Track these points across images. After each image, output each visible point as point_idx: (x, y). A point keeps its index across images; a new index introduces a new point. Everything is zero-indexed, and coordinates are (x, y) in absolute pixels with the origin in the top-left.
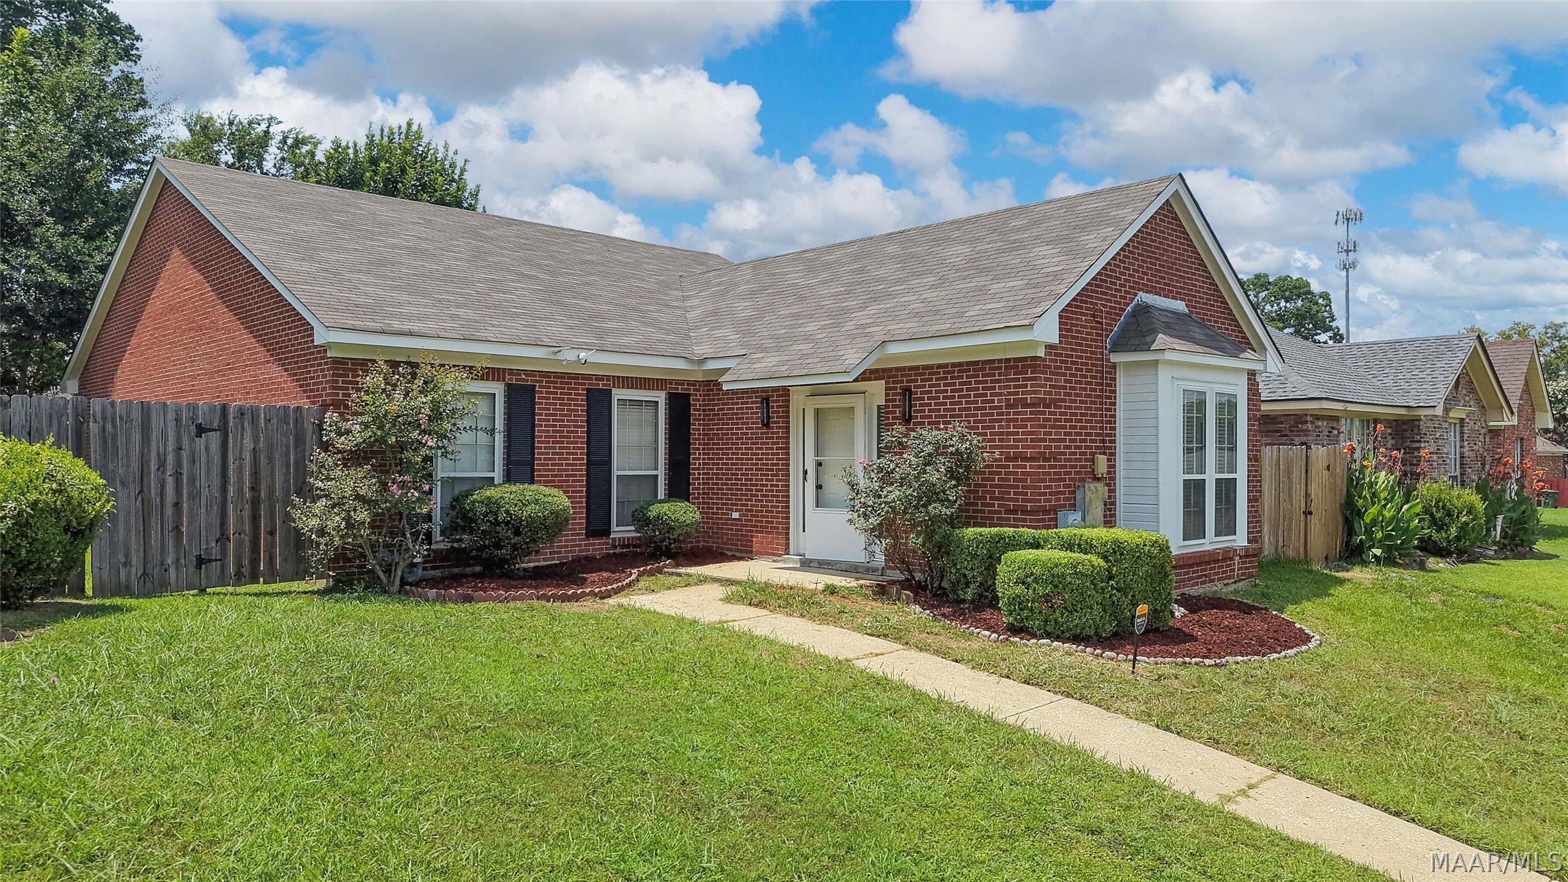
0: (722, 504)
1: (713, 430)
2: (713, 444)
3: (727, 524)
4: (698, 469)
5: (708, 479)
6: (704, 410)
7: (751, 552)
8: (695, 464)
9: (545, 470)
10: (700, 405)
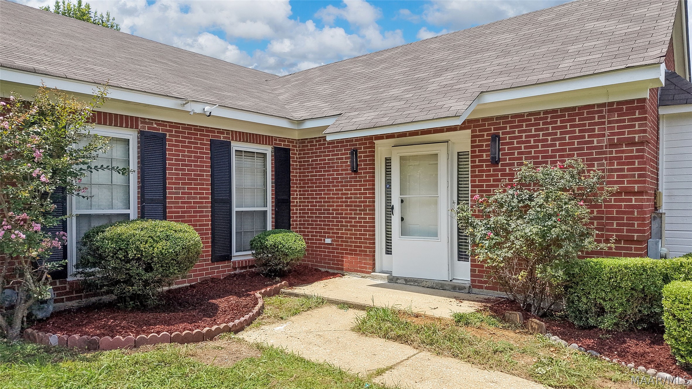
0: (316, 232)
1: (308, 176)
2: (308, 187)
3: (321, 248)
4: (296, 206)
5: (303, 213)
6: (300, 162)
7: (342, 269)
8: (294, 202)
9: (175, 207)
10: (297, 158)
